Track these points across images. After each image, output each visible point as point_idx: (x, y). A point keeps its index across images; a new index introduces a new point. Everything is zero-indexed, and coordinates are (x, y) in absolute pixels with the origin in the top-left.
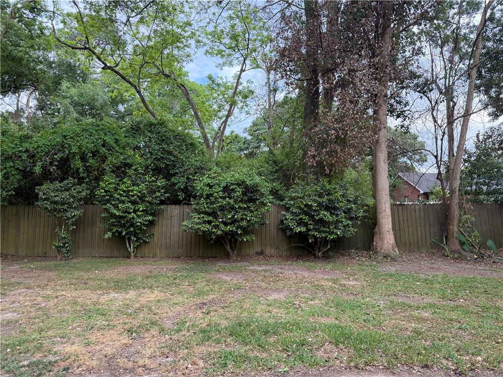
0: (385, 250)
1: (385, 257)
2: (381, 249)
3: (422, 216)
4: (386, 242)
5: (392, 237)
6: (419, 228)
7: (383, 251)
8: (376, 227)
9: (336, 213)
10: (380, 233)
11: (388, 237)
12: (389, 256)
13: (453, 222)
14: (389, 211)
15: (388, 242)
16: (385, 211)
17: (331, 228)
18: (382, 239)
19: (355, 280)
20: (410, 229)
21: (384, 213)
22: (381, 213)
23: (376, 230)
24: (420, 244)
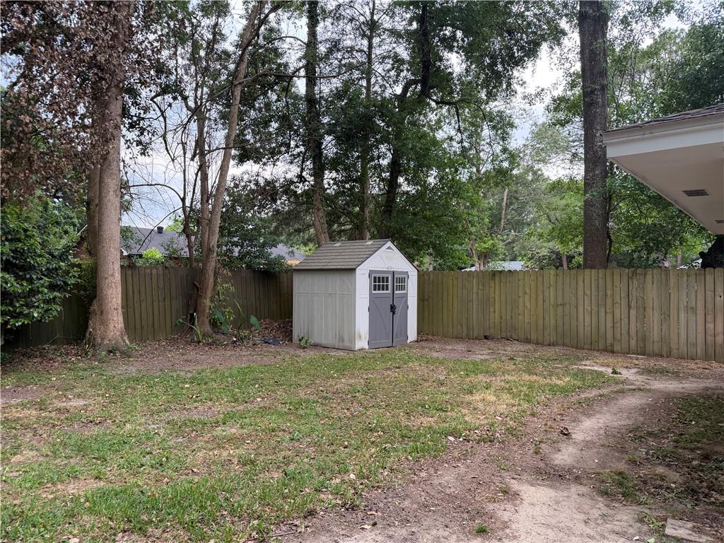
0: (110, 340)
1: (111, 352)
2: (103, 339)
3: (161, 285)
4: (111, 327)
5: (121, 319)
6: (156, 304)
7: (106, 342)
8: (94, 302)
9: (28, 276)
10: (102, 313)
11: (115, 319)
12: (117, 349)
13: (206, 293)
14: (118, 276)
15: (115, 326)
16: (113, 275)
17: (17, 305)
18: (104, 323)
19: (79, 396)
20: (143, 304)
21: (111, 279)
22: (106, 278)
23: (95, 306)
24: (156, 327)
